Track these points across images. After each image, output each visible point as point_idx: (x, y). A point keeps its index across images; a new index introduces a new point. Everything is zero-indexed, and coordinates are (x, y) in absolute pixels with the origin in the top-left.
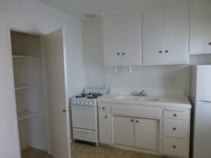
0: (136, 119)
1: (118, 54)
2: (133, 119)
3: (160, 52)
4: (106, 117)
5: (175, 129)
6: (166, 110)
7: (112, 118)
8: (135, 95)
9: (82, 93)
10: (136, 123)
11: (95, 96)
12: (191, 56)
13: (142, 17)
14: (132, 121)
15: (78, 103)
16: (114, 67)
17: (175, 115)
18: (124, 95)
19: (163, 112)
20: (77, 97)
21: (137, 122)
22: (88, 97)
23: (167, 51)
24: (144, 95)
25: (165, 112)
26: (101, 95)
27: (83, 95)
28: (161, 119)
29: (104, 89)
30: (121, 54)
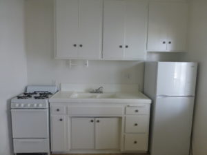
0: (97, 119)
1: (75, 45)
2: (93, 119)
3: (121, 47)
4: (61, 120)
5: (136, 125)
6: (128, 106)
7: (69, 121)
8: (92, 92)
9: (23, 91)
10: (97, 123)
11: (44, 95)
12: (148, 52)
13: (103, 7)
14: (92, 121)
15: (22, 105)
16: (68, 60)
17: (137, 111)
18: (78, 93)
19: (125, 108)
20: (19, 97)
21: (98, 121)
22: (36, 98)
23: (127, 47)
24: (101, 92)
25: (127, 108)
26: (50, 94)
27: (27, 95)
28: (123, 116)
29: (52, 86)
30: (78, 46)
